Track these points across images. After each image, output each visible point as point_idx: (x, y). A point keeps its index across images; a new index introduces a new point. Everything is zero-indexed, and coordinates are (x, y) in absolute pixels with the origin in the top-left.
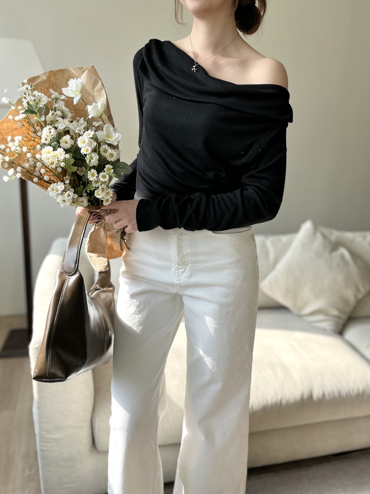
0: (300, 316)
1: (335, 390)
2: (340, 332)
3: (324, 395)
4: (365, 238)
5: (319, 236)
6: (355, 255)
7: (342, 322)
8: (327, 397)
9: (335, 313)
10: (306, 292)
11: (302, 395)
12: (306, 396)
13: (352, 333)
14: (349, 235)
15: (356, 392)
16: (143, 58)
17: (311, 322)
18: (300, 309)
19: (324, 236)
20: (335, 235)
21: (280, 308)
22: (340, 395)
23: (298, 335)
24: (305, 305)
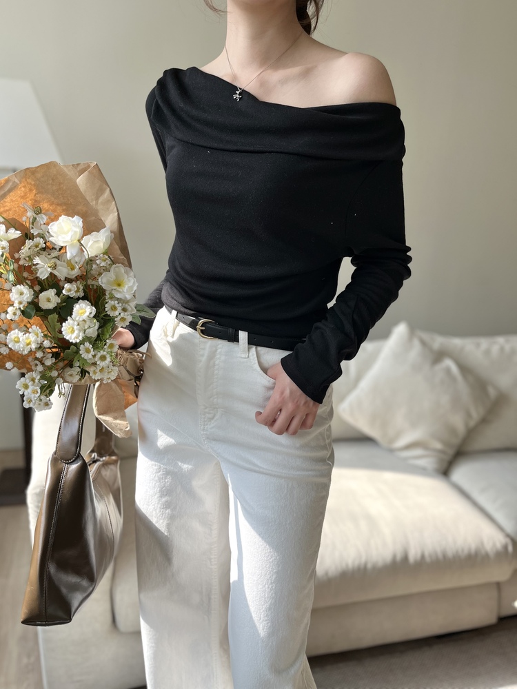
0: (392, 451)
1: (439, 550)
2: (445, 471)
3: (423, 557)
4: (478, 345)
5: (416, 343)
6: (465, 369)
7: (447, 458)
8: (428, 559)
9: (438, 446)
10: (399, 419)
11: (394, 557)
12: (399, 557)
13: (461, 474)
14: (457, 342)
15: (466, 551)
16: (157, 101)
17: (406, 459)
18: (392, 441)
19: (423, 343)
20: (438, 341)
21: (363, 439)
22: (445, 556)
23: (388, 476)
24: (398, 435)
